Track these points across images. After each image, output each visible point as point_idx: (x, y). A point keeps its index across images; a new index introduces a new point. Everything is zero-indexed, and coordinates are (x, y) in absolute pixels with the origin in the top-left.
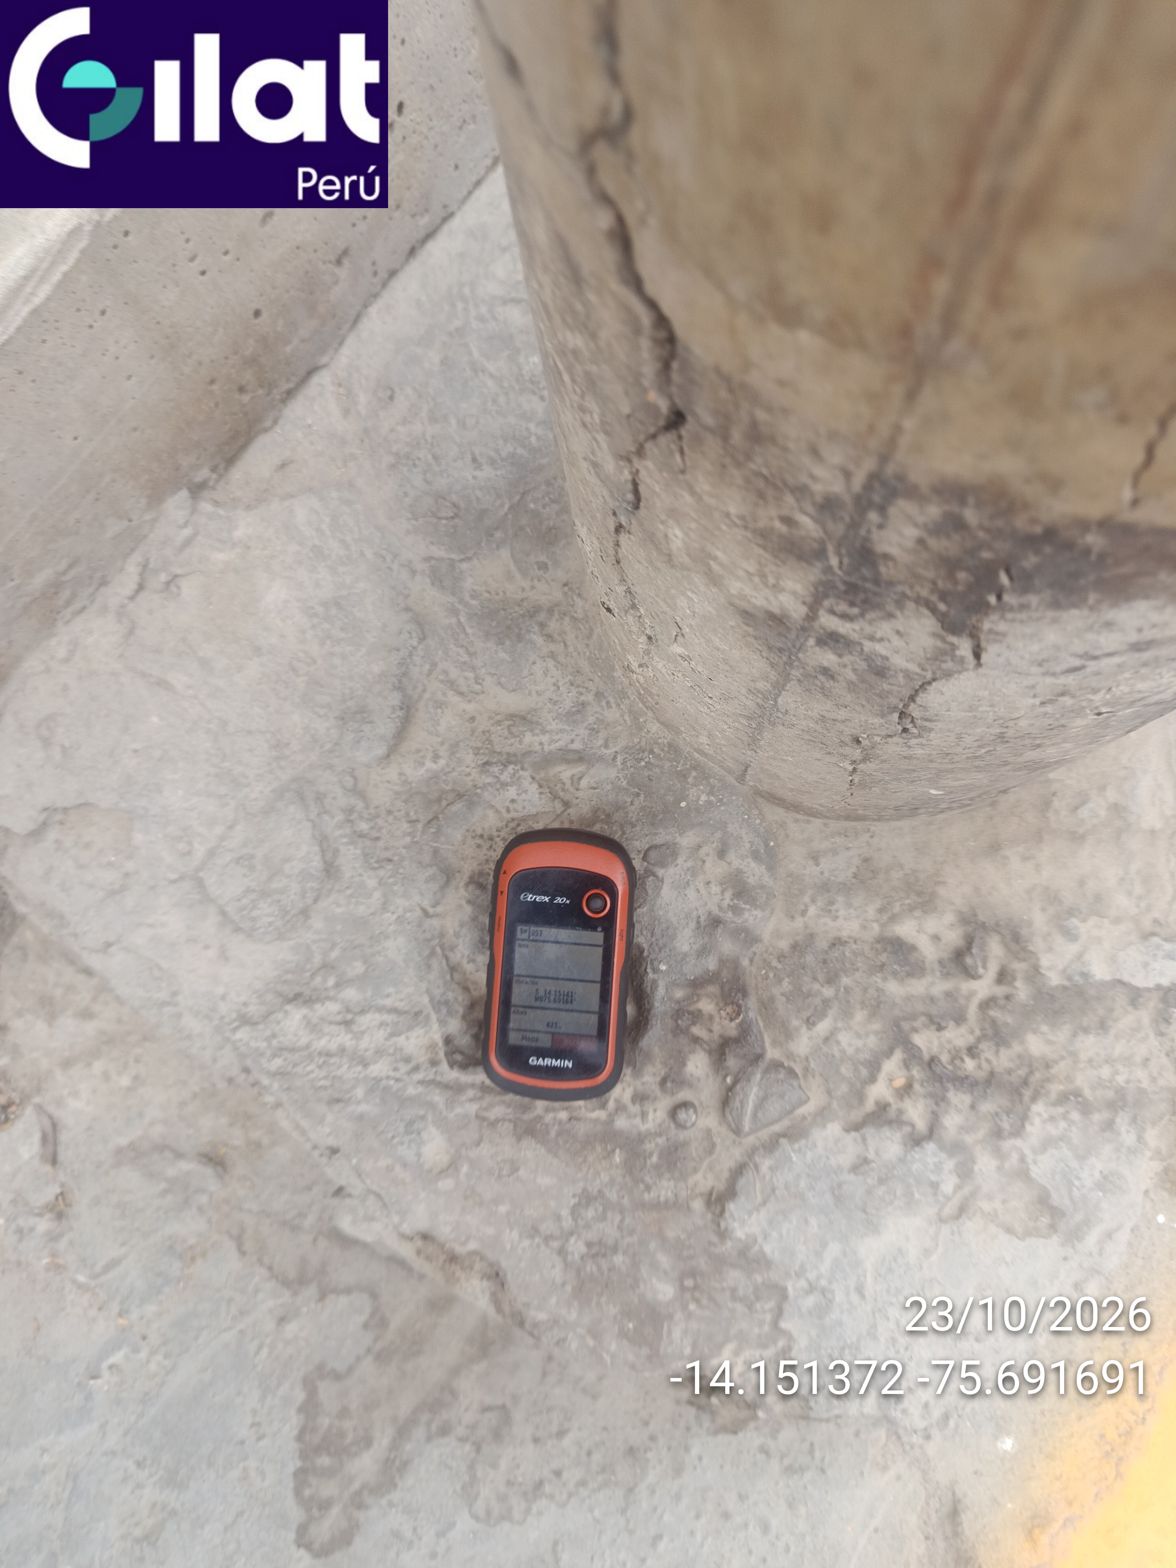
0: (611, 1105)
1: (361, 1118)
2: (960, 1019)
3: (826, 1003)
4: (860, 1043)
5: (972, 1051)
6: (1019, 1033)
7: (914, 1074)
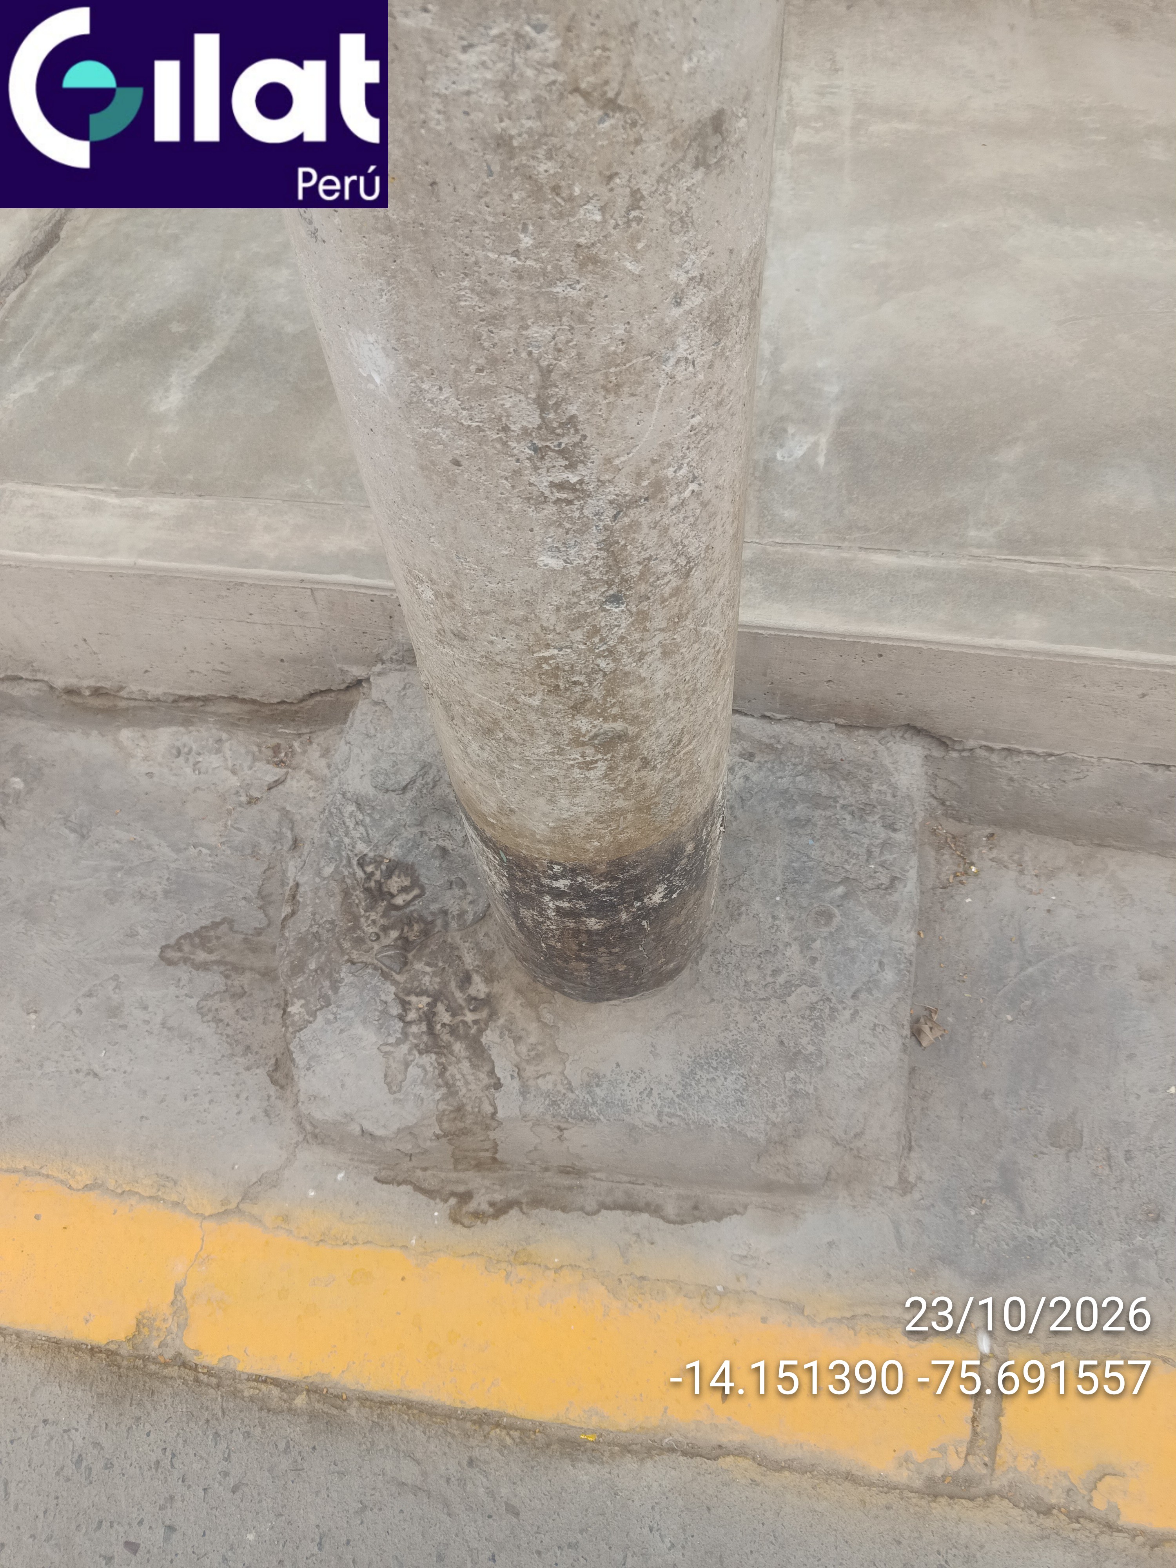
0: (368, 914)
1: (327, 843)
2: (453, 1015)
3: (436, 965)
4: (428, 984)
5: (444, 1025)
6: (458, 1038)
7: (426, 1008)
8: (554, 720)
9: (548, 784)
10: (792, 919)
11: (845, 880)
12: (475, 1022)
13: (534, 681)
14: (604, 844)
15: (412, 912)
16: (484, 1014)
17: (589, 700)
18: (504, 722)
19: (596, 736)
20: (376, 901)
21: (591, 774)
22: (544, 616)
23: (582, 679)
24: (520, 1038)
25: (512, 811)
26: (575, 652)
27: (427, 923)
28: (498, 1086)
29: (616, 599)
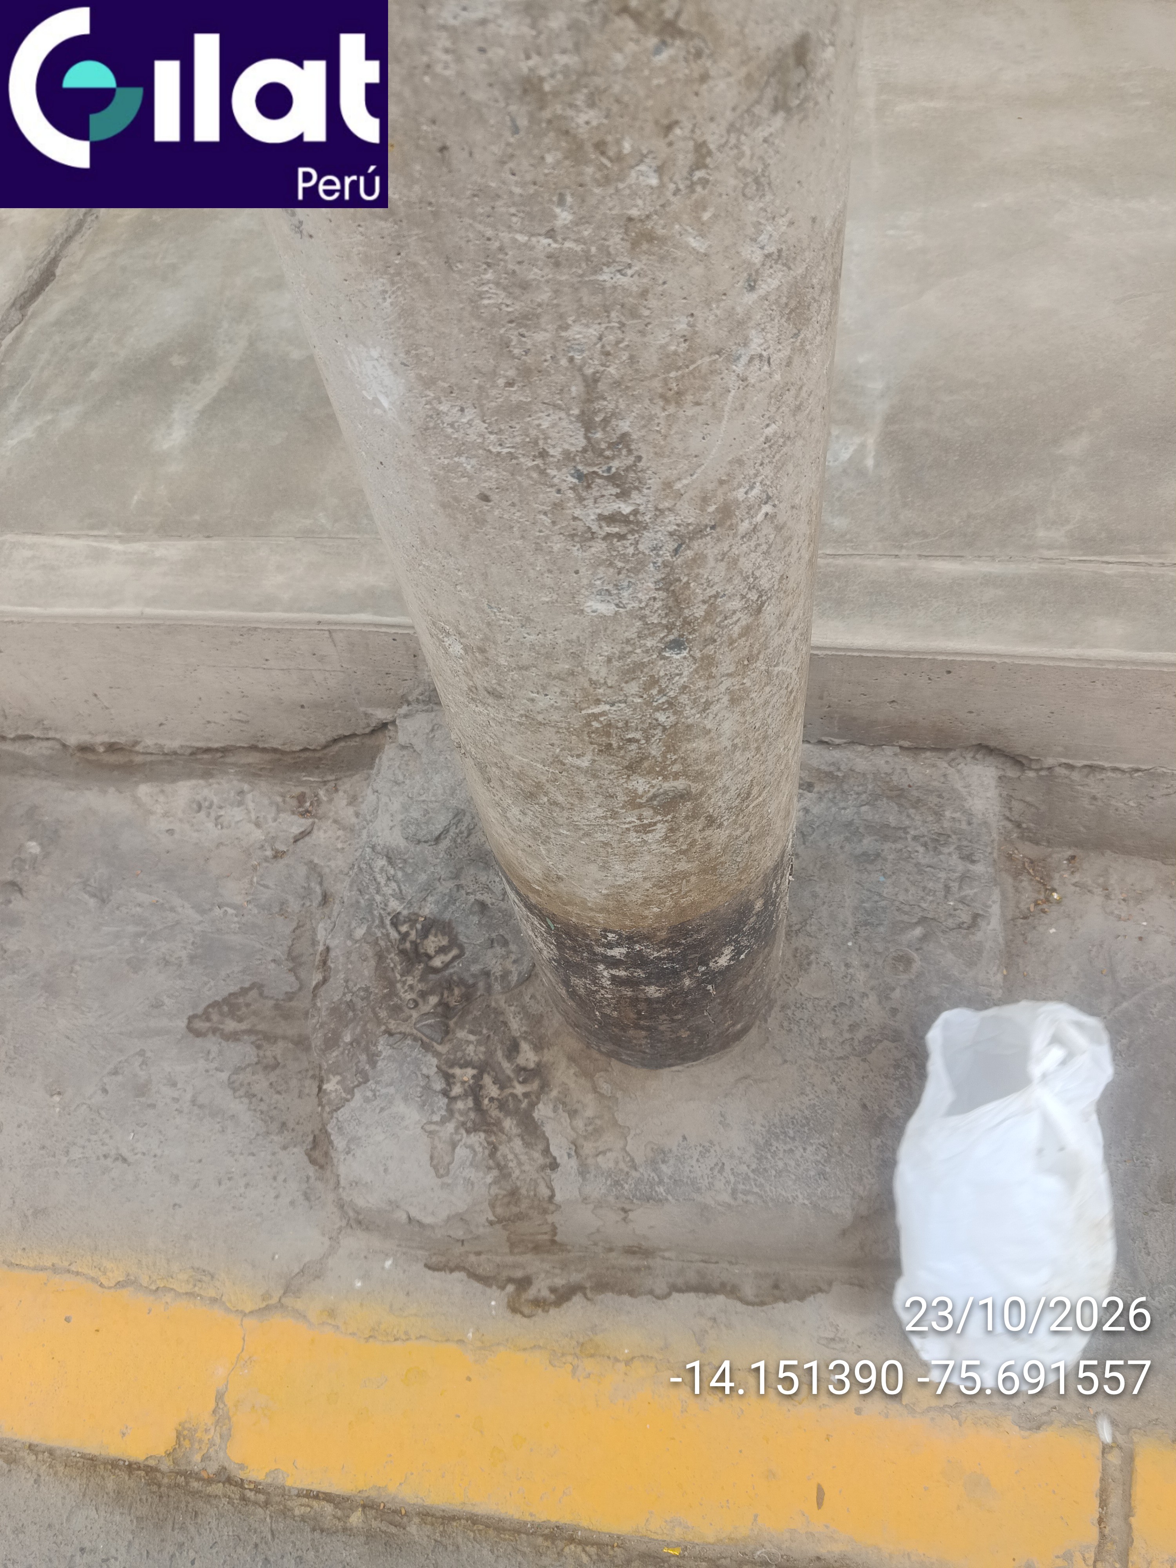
0: (404, 979)
1: (358, 902)
2: (502, 1088)
3: (480, 1033)
4: (472, 1054)
5: (492, 1099)
6: (508, 1113)
7: (471, 1082)
8: (607, 782)
9: (601, 850)
10: (867, 966)
11: (923, 920)
12: (526, 1095)
13: (583, 740)
14: (665, 910)
15: (451, 975)
16: (535, 1085)
17: (647, 758)
18: (548, 785)
19: (655, 796)
20: (413, 964)
21: (649, 837)
22: (593, 669)
23: (638, 735)
24: (576, 1112)
25: (559, 878)
26: (629, 706)
27: (468, 986)
28: (554, 1166)
29: (677, 645)
